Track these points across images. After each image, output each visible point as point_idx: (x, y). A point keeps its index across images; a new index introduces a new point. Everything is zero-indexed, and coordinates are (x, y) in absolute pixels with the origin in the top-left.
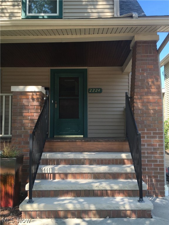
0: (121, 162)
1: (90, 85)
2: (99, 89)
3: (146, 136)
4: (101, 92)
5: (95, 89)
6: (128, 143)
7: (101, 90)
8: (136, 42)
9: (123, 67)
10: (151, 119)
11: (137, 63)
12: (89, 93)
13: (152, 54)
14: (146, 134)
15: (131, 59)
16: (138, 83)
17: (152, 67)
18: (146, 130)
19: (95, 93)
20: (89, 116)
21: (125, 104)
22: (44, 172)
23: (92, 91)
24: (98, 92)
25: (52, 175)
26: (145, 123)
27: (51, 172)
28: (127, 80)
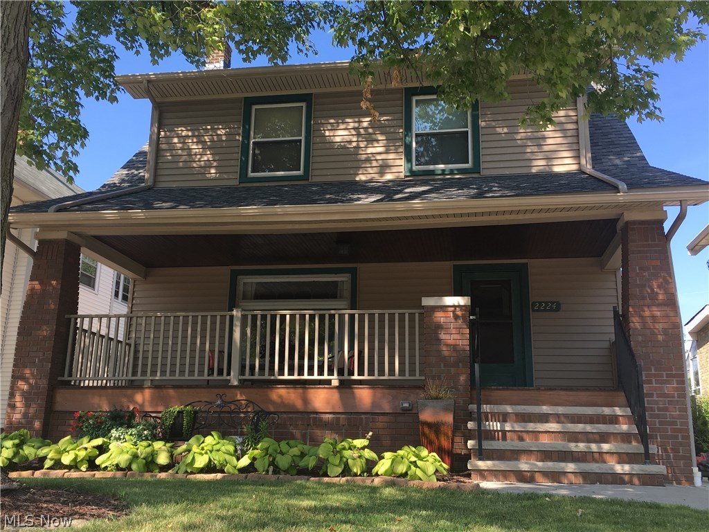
0: (614, 420)
1: (534, 296)
2: (554, 302)
3: (654, 380)
4: (558, 309)
5: (546, 303)
6: (623, 394)
7: (558, 305)
8: (627, 223)
9: (602, 258)
10: (662, 351)
11: (631, 256)
12: (534, 311)
13: (656, 243)
14: (655, 377)
15: (621, 246)
16: (634, 291)
17: (658, 263)
18: (653, 370)
19: (545, 310)
20: (534, 359)
21: (614, 335)
22: (488, 428)
23: (539, 307)
24: (551, 310)
25: (500, 433)
26: (651, 358)
27: (499, 429)
28: (612, 285)
